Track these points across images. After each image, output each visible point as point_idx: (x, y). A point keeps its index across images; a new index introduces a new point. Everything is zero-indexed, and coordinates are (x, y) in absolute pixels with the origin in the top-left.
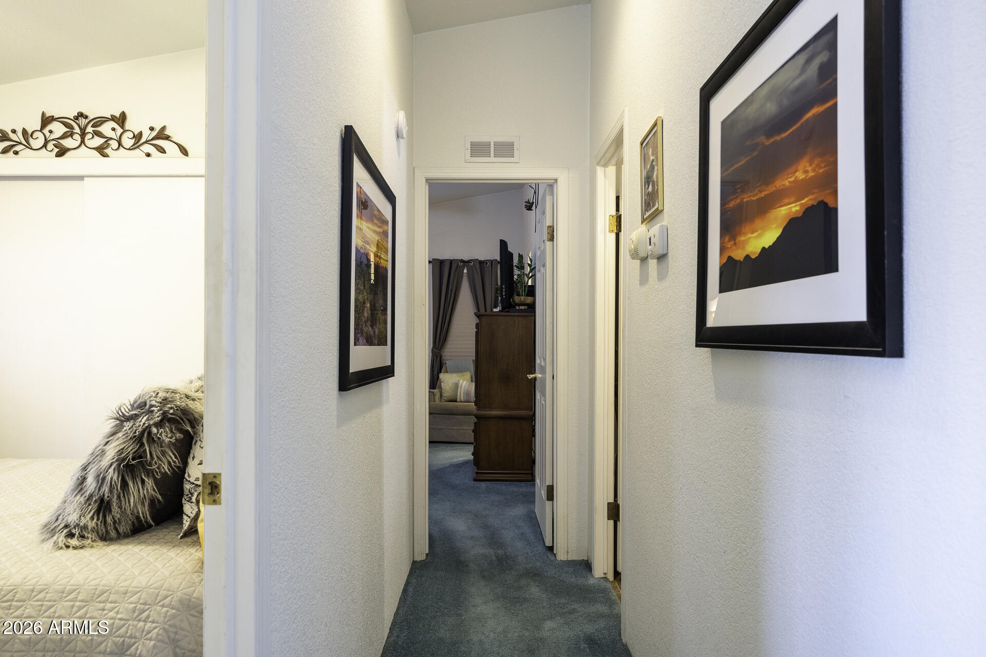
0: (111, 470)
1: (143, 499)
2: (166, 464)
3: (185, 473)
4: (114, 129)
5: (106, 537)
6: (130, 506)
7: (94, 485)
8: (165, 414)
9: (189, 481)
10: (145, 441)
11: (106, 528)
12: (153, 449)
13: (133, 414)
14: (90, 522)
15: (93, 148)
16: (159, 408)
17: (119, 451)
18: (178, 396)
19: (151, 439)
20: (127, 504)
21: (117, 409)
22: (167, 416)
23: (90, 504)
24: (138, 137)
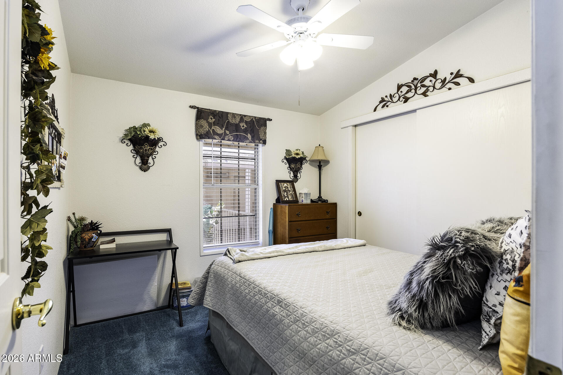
0: (428, 282)
1: (450, 308)
2: (468, 288)
3: (483, 296)
4: (431, 81)
5: (424, 326)
6: (441, 311)
7: (416, 289)
8: (467, 250)
9: (487, 305)
10: (451, 267)
11: (424, 320)
12: (458, 276)
13: (443, 245)
14: (414, 313)
15: (421, 94)
16: (462, 244)
17: (433, 270)
18: (477, 237)
19: (456, 266)
20: (438, 308)
21: (432, 239)
22: (469, 251)
23: (414, 301)
24: (444, 81)
